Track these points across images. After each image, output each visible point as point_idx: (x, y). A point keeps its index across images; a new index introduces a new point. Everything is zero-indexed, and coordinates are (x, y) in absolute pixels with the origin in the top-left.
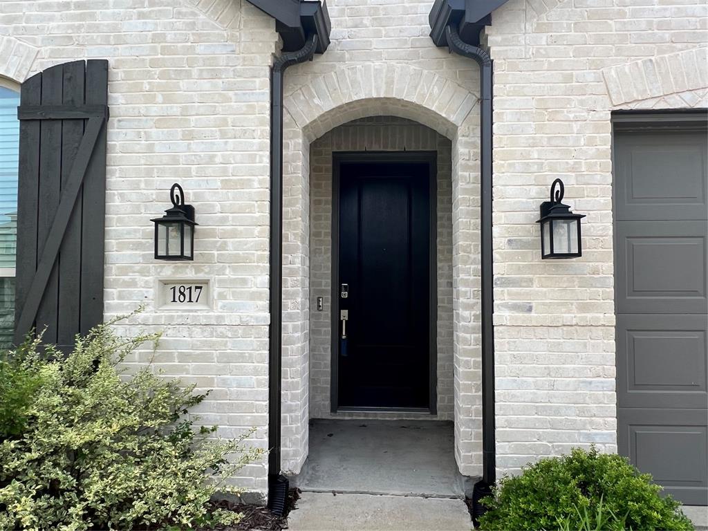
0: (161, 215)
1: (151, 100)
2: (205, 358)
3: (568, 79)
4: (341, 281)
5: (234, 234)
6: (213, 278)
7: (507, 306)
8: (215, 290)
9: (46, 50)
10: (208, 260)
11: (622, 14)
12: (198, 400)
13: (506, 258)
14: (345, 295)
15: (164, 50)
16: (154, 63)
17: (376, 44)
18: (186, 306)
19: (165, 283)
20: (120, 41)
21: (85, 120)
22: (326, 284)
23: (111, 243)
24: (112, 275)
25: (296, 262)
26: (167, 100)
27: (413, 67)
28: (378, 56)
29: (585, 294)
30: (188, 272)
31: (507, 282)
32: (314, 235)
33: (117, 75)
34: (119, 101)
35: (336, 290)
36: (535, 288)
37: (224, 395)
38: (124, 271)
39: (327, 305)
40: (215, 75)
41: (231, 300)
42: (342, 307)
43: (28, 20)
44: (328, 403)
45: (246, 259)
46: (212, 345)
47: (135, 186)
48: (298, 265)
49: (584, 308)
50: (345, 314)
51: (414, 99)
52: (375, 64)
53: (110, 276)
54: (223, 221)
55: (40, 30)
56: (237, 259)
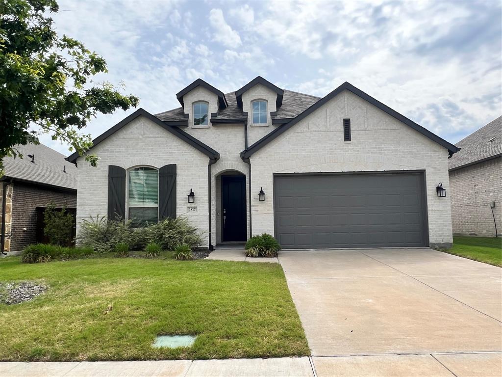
0: (189, 194)
1: (185, 171)
2: (196, 222)
3: (265, 167)
4: (224, 208)
5: (202, 198)
6: (198, 206)
7: (254, 210)
8: (198, 208)
9: (163, 162)
10: (197, 203)
11: (274, 155)
12: (195, 230)
13: (253, 201)
14: (225, 212)
15: (187, 162)
16: (186, 164)
17: (229, 158)
18: (192, 212)
19: (188, 207)
20: (178, 160)
21: (172, 176)
22: (220, 209)
23: (177, 200)
24: (178, 206)
25: (213, 203)
26: (188, 171)
27: (237, 163)
28: (230, 160)
29: (268, 208)
30: (193, 205)
31: (253, 206)
32: (217, 196)
33: (178, 167)
34: (178, 172)
35: (223, 211)
36: (259, 207)
37: (200, 229)
38: (180, 205)
39: (220, 214)
40: (198, 167)
41: (201, 210)
42: (224, 215)
43: (160, 155)
44: (221, 240)
45: (204, 202)
46: (198, 219)
47: (182, 188)
48: (214, 203)
49: (268, 210)
50: (225, 217)
51: (237, 169)
52: (229, 162)
53: (177, 206)
54: (199, 195)
55: (162, 158)
56: (202, 202)
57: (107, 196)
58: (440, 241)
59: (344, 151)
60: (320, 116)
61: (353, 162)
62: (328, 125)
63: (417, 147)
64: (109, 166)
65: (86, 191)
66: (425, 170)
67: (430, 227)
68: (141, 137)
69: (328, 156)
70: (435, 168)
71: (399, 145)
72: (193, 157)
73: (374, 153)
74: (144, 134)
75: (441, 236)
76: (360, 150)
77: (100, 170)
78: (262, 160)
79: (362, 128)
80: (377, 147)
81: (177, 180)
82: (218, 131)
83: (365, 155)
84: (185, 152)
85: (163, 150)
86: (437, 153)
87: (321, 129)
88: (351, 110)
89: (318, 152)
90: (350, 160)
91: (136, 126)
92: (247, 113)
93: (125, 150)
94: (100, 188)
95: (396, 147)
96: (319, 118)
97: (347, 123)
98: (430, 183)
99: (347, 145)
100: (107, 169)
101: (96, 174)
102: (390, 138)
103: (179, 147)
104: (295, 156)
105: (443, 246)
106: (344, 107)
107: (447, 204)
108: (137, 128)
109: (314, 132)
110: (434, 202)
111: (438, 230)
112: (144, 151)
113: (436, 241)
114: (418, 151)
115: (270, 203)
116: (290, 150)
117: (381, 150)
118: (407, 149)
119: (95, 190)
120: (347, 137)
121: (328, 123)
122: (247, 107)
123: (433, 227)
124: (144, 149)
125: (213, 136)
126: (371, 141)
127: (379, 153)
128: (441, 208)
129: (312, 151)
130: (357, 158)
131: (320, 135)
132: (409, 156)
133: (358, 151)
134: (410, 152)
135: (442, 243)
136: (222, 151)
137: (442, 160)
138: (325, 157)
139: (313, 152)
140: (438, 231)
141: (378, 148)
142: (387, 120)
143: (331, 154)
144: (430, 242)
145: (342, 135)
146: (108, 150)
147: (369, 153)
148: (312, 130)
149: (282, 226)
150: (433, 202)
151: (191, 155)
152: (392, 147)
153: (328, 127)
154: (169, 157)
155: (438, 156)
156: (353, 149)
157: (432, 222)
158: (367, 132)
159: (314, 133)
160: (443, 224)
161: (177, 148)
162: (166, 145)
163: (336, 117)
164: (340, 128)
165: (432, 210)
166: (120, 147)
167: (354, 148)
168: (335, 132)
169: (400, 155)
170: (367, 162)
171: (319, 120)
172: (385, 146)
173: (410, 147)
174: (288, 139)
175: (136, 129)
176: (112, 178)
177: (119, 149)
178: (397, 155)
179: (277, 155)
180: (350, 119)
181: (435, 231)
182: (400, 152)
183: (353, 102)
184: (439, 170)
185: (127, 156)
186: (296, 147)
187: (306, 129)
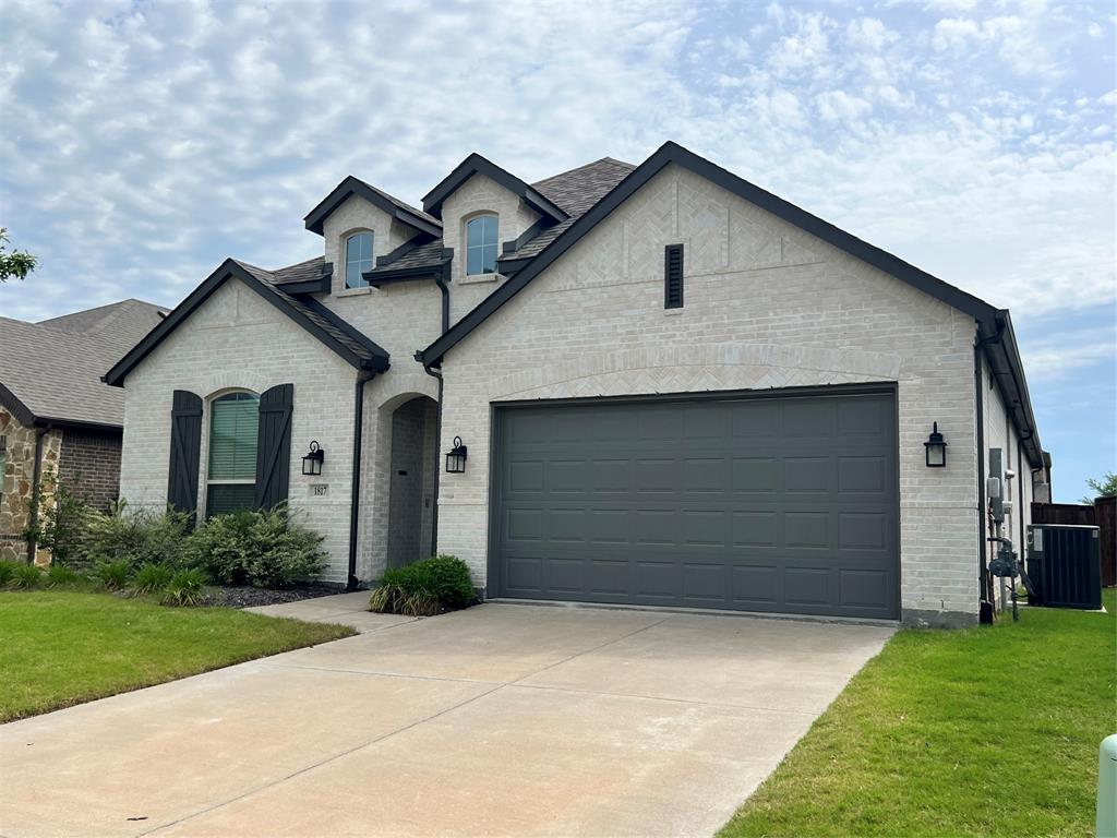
1: (308, 401)
2: (325, 520)
3: (472, 387)
5: (339, 463)
6: (329, 484)
7: (444, 496)
8: (330, 488)
9: (270, 380)
10: (328, 475)
11: (496, 355)
12: (322, 539)
15: (315, 378)
16: (311, 384)
17: (410, 365)
18: (320, 496)
19: (312, 486)
20: (299, 373)
21: (283, 411)
23: (292, 468)
24: (291, 481)
26: (316, 401)
28: (411, 370)
29: (475, 490)
30: (320, 481)
31: (444, 485)
33: (297, 391)
34: (297, 402)
36: (455, 488)
37: (332, 537)
38: (296, 480)
40: (334, 389)
41: (337, 494)
43: (264, 365)
45: (343, 474)
46: (328, 514)
47: (302, 441)
49: (476, 496)
52: (410, 375)
53: (291, 483)
54: (334, 457)
55: (268, 370)
56: (340, 474)
57: (168, 458)
58: (934, 603)
59: (662, 337)
60: (608, 245)
61: (683, 365)
62: (625, 266)
63: (876, 312)
64: (175, 391)
65: (136, 447)
66: (896, 383)
67: (904, 558)
68: (232, 324)
69: (623, 351)
70: (929, 375)
71: (819, 309)
72: (325, 366)
73: (747, 337)
74: (238, 316)
75: (938, 590)
76: (705, 331)
77: (160, 402)
78: (467, 369)
79: (715, 268)
80: (755, 319)
81: (294, 421)
82: (387, 299)
83: (720, 344)
84: (311, 356)
85: (271, 352)
86: (938, 327)
87: (608, 279)
88: (687, 218)
89: (597, 342)
90: (676, 360)
91: (224, 300)
92: (452, 249)
93: (205, 354)
94: (159, 441)
95: (810, 317)
96: (604, 251)
97: (674, 256)
98: (911, 421)
99: (672, 318)
100: (171, 398)
101: (153, 409)
102: (790, 290)
103: (300, 343)
104: (542, 356)
105: (943, 621)
106: (669, 214)
107: (966, 490)
108: (226, 303)
109: (589, 288)
110: (921, 483)
111: (928, 569)
112: (236, 355)
113: (919, 604)
114: (875, 326)
115: (480, 479)
116: (530, 340)
117: (766, 328)
118: (843, 321)
119: (149, 446)
120: (674, 297)
121: (626, 261)
122: (452, 235)
123: (912, 559)
124: (237, 351)
125: (379, 312)
126: (737, 302)
127: (759, 336)
128: (941, 501)
129: (582, 340)
130: (696, 353)
131: (605, 296)
132: (847, 342)
133: (701, 333)
134: (851, 328)
135: (941, 611)
136: (396, 350)
137: (955, 351)
138: (612, 355)
139: (585, 342)
140: (928, 574)
141: (757, 322)
142: (787, 239)
143: (628, 346)
144: (903, 606)
145: (660, 290)
146: (175, 356)
147: (730, 338)
148: (585, 283)
149: (513, 538)
150: (916, 481)
151: (322, 361)
152: (798, 316)
153: (626, 272)
154: (282, 369)
155: (942, 336)
156: (687, 328)
157: (912, 543)
158: (727, 277)
159: (590, 291)
160: (947, 551)
161: (298, 346)
162: (276, 341)
163: (649, 244)
164: (655, 273)
165: (912, 506)
166: (196, 349)
167: (692, 325)
168: (642, 286)
169: (819, 338)
170: (723, 365)
171: (603, 255)
172: (776, 314)
173: (851, 313)
174: (527, 313)
175: (224, 307)
176: (178, 417)
177: (194, 354)
178: (812, 339)
179: (501, 355)
180: (682, 246)
181: (921, 575)
182: (821, 331)
183: (694, 197)
184: (943, 382)
185: (207, 369)
186: (545, 331)
187: (571, 282)
